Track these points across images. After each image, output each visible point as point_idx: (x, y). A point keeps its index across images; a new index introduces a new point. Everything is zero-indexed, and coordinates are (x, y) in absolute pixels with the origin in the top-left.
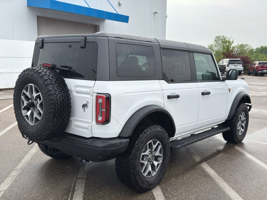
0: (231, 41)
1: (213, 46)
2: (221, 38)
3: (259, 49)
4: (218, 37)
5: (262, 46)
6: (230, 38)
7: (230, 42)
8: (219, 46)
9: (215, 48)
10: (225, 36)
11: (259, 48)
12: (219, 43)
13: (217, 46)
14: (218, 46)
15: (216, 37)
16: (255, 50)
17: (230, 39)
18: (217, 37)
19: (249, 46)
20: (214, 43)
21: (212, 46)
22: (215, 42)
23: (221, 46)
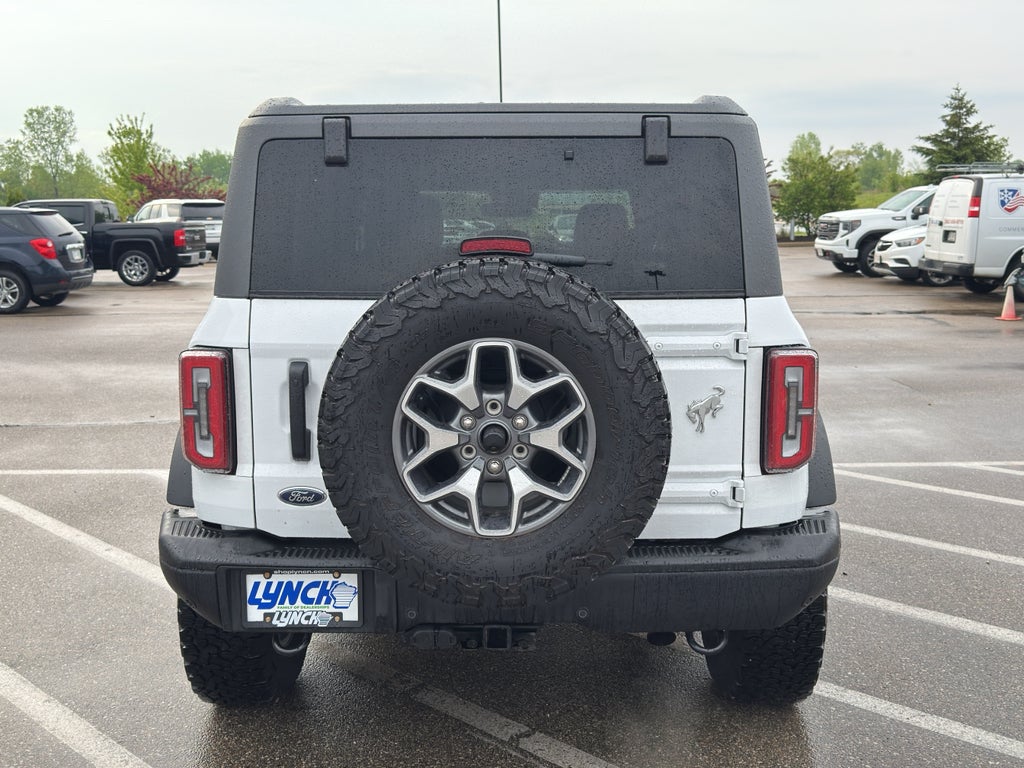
0: (143, 131)
1: (21, 147)
2: (52, 117)
3: (199, 161)
4: (38, 112)
5: (204, 151)
6: (139, 119)
7: (139, 133)
8: (49, 150)
9: (30, 155)
10: (67, 109)
11: (198, 157)
12: (47, 135)
13: (39, 148)
14: (43, 148)
15: (31, 111)
16: (183, 167)
17: (139, 122)
18: (36, 110)
19: (164, 151)
20: (24, 133)
21: (16, 148)
22: (27, 132)
23: (56, 146)
